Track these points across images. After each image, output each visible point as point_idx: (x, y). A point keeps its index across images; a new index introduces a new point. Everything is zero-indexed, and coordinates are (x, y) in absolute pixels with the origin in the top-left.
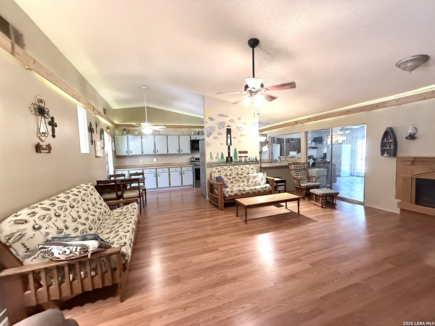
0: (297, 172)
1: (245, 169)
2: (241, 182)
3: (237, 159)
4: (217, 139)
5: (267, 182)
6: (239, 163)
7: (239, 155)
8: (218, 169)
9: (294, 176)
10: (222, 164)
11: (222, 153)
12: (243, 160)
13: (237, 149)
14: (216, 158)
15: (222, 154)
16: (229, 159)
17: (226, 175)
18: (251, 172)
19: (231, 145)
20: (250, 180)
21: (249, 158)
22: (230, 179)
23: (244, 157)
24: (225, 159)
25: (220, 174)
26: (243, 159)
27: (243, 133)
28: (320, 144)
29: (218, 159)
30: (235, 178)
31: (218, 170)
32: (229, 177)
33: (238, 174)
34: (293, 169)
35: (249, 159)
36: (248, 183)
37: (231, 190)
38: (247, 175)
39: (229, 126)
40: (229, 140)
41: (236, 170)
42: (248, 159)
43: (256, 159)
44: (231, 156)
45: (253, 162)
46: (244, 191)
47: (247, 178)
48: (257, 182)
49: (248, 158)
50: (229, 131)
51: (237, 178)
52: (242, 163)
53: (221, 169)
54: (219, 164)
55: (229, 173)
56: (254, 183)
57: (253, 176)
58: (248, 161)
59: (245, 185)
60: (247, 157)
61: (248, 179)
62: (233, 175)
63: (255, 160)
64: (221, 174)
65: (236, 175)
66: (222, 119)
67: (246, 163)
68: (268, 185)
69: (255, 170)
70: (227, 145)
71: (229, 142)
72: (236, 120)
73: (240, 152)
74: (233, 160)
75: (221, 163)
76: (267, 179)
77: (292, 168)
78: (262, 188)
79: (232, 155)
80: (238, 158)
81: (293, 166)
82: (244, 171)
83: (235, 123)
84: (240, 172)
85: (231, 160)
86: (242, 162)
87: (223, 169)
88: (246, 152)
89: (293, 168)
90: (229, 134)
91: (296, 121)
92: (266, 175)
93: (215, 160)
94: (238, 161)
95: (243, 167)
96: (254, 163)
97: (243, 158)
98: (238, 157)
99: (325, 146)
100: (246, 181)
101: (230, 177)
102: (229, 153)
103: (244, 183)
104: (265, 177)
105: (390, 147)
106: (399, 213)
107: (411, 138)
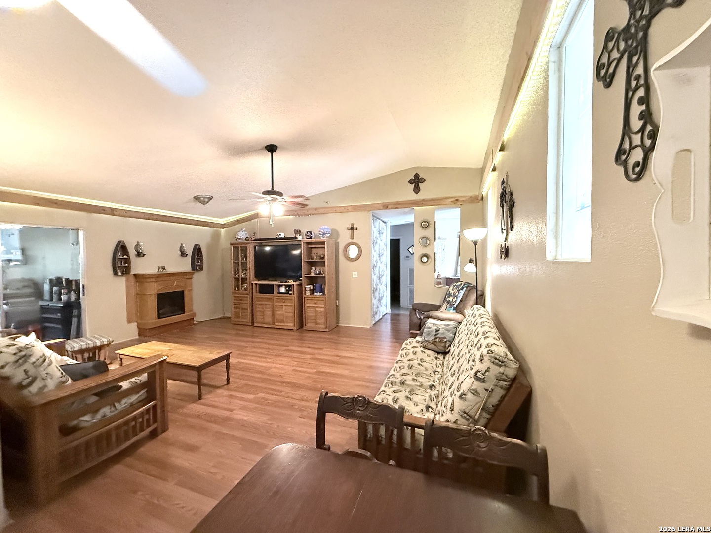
105: (121, 264)
106: (138, 337)
107: (139, 254)
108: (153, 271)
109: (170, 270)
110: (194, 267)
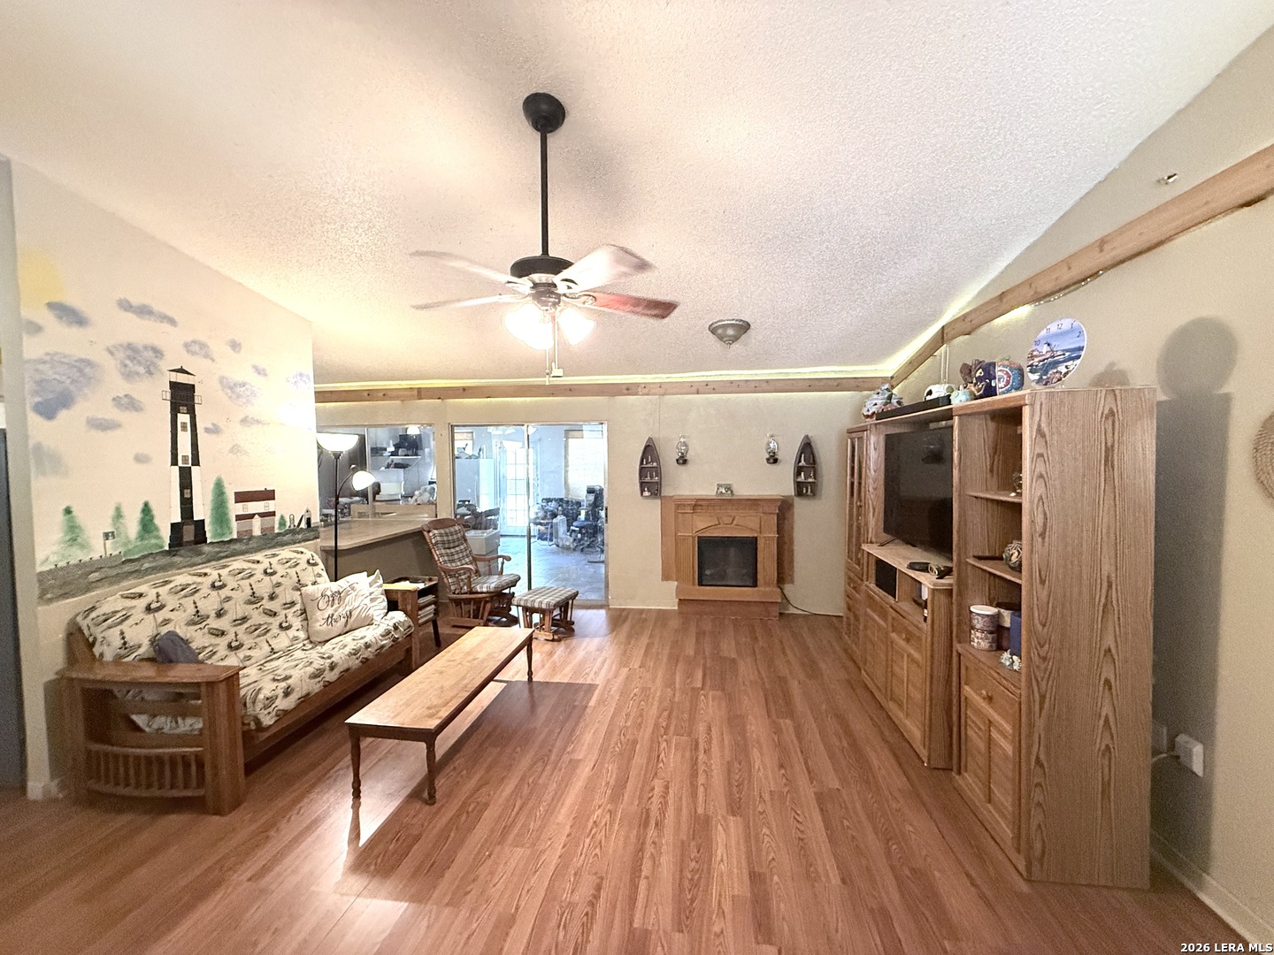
0: (448, 551)
1: (281, 570)
2: (275, 630)
3: (229, 528)
4: (110, 434)
5: (392, 606)
6: (237, 546)
7: (236, 509)
8: (141, 595)
9: (444, 566)
10: (146, 565)
11: (146, 505)
12: (257, 532)
13: (226, 484)
14: (106, 536)
15: (146, 509)
16: (189, 533)
17: (198, 618)
18: (307, 577)
19: (196, 462)
20: (319, 613)
21: (282, 517)
22: (223, 633)
23: (262, 515)
24: (166, 533)
25: (160, 620)
26: (257, 526)
27: (252, 411)
28: (416, 455)
29: (121, 539)
30: (244, 619)
31: (142, 603)
32: (214, 623)
33: (254, 599)
34: (436, 543)
35: (282, 523)
36: (307, 628)
37: (283, 684)
38: (296, 596)
39: (182, 371)
40: (184, 439)
41: (241, 583)
42: (277, 526)
43: (309, 521)
44: (196, 518)
45: (298, 533)
46: (332, 667)
47: (298, 607)
48: (355, 614)
49: (277, 518)
50: (182, 397)
51: (257, 617)
52: (253, 544)
53: (164, 591)
54: (127, 568)
55: (209, 604)
56: (343, 620)
57: (329, 593)
58: (277, 531)
59: (296, 638)
60: (273, 514)
61: (304, 611)
62: (237, 609)
63: (303, 525)
64: (166, 622)
65: (250, 603)
66: (140, 332)
67: (271, 540)
68: (399, 616)
69: (321, 566)
70: (174, 462)
71: (185, 448)
72: (218, 347)
73: (242, 497)
74: (208, 535)
75: (144, 557)
76: (387, 592)
77: (433, 541)
78: (388, 633)
79: (201, 511)
80: (234, 524)
81: (436, 532)
82: (281, 580)
83: (213, 360)
84: (264, 588)
85: (200, 537)
86: (251, 538)
87: (174, 592)
88: (269, 495)
89: (438, 538)
90: (183, 409)
91: (419, 390)
92: (381, 581)
93: (98, 549)
94: (235, 536)
95: (272, 560)
96: (300, 536)
97: (257, 522)
98: (234, 518)
99: (428, 460)
100: (297, 623)
101: (222, 624)
102: (187, 505)
103: (292, 633)
104: (381, 586)
105: (652, 477)
106: (676, 608)
107: (683, 461)
108: (710, 491)
109: (744, 490)
110: (800, 489)
